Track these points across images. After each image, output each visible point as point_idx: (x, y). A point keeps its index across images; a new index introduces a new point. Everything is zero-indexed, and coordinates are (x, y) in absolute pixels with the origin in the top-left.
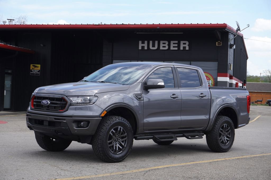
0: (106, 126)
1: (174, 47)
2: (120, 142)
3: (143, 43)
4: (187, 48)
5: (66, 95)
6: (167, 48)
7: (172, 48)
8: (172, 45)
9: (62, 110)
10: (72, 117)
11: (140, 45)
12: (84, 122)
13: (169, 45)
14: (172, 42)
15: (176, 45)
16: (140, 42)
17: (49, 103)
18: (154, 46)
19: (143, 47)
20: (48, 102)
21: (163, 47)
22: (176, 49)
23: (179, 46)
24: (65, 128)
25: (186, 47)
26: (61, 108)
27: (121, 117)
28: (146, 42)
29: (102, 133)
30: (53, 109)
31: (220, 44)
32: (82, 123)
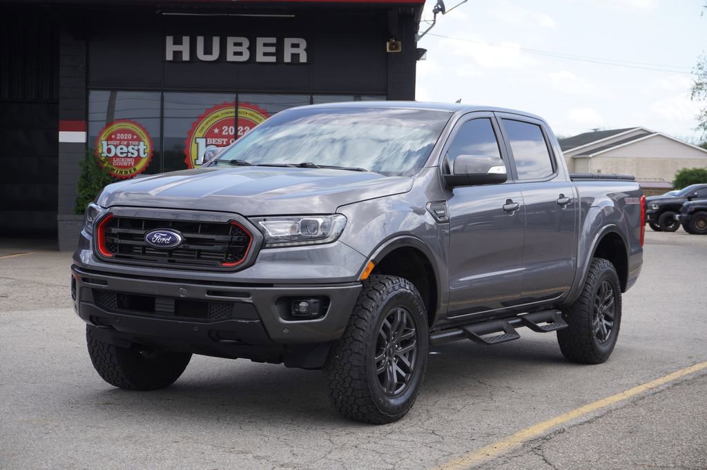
0: (371, 310)
1: (265, 54)
2: (399, 357)
3: (178, 42)
4: (303, 58)
5: (245, 215)
6: (246, 57)
7: (260, 58)
8: (260, 50)
9: (233, 262)
10: (271, 285)
11: (170, 49)
12: (312, 301)
13: (252, 49)
14: (260, 41)
15: (273, 50)
16: (169, 40)
17: (180, 239)
18: (208, 51)
19: (177, 54)
20: (173, 236)
21: (236, 54)
22: (273, 59)
23: (279, 53)
24: (247, 322)
25: (298, 55)
26: (224, 255)
27: (404, 278)
28: (186, 40)
29: (362, 333)
30: (194, 258)
31: (397, 48)
32: (303, 304)
